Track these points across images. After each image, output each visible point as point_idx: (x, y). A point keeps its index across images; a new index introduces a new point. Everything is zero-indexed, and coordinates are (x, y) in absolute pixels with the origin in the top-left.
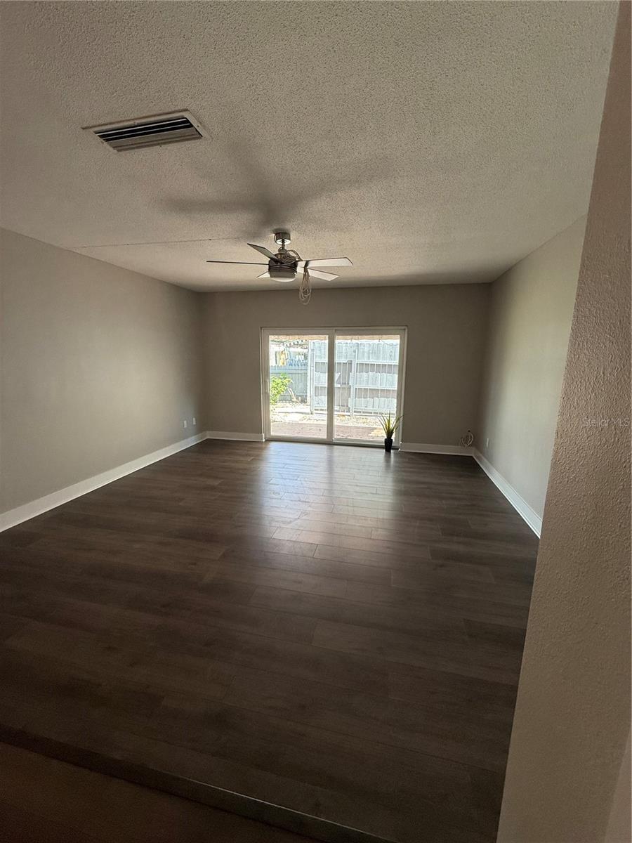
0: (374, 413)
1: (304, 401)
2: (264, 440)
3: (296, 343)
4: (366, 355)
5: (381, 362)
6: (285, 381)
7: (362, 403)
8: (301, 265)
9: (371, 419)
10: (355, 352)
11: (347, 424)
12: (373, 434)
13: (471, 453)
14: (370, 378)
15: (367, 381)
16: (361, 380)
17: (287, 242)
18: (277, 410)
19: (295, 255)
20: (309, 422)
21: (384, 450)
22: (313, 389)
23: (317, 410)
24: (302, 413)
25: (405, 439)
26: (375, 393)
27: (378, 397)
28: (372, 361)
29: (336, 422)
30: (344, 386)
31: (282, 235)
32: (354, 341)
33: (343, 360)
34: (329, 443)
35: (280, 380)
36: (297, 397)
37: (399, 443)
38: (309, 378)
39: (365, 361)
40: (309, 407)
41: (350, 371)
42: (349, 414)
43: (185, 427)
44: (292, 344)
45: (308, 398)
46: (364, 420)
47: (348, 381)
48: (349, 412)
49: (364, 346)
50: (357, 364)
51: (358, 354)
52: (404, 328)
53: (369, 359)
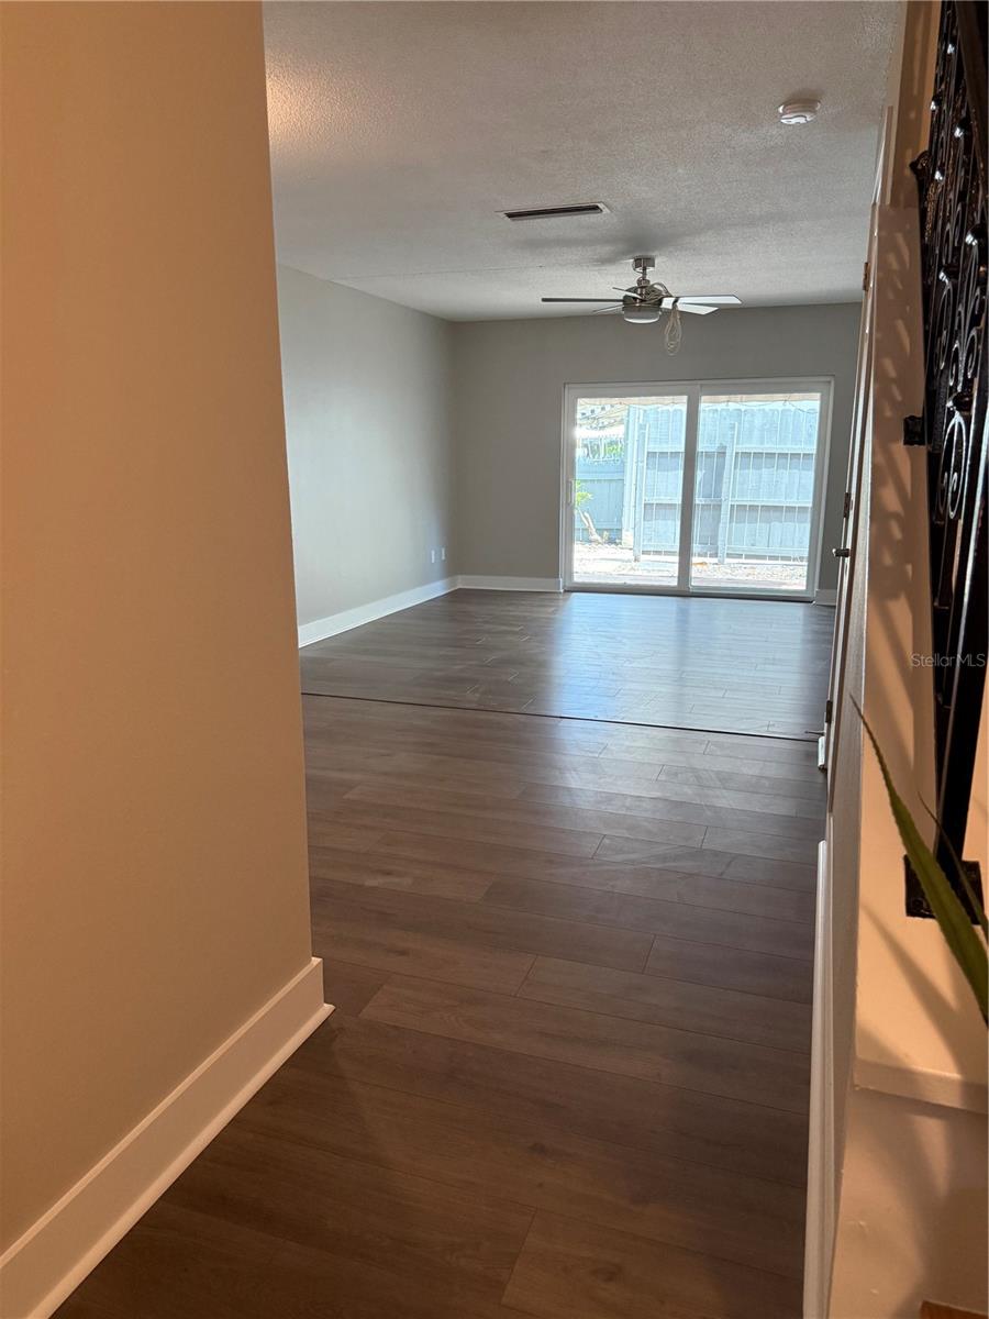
0: (770, 558)
1: (614, 539)
2: (561, 590)
3: (588, 414)
4: (756, 433)
5: (788, 448)
7: (744, 537)
8: (668, 300)
10: (733, 428)
14: (764, 481)
15: (758, 489)
16: (741, 486)
17: (649, 270)
19: (661, 288)
22: (641, 509)
23: (649, 552)
24: (617, 560)
28: (768, 447)
30: (706, 501)
31: (643, 263)
32: (732, 406)
33: (713, 448)
34: (683, 592)
36: (600, 531)
37: (813, 592)
39: (753, 446)
41: (723, 468)
42: (715, 560)
45: (625, 533)
46: (750, 571)
47: (720, 489)
48: (716, 555)
49: (753, 415)
50: (737, 453)
51: (739, 433)
52: (828, 379)
53: (762, 443)
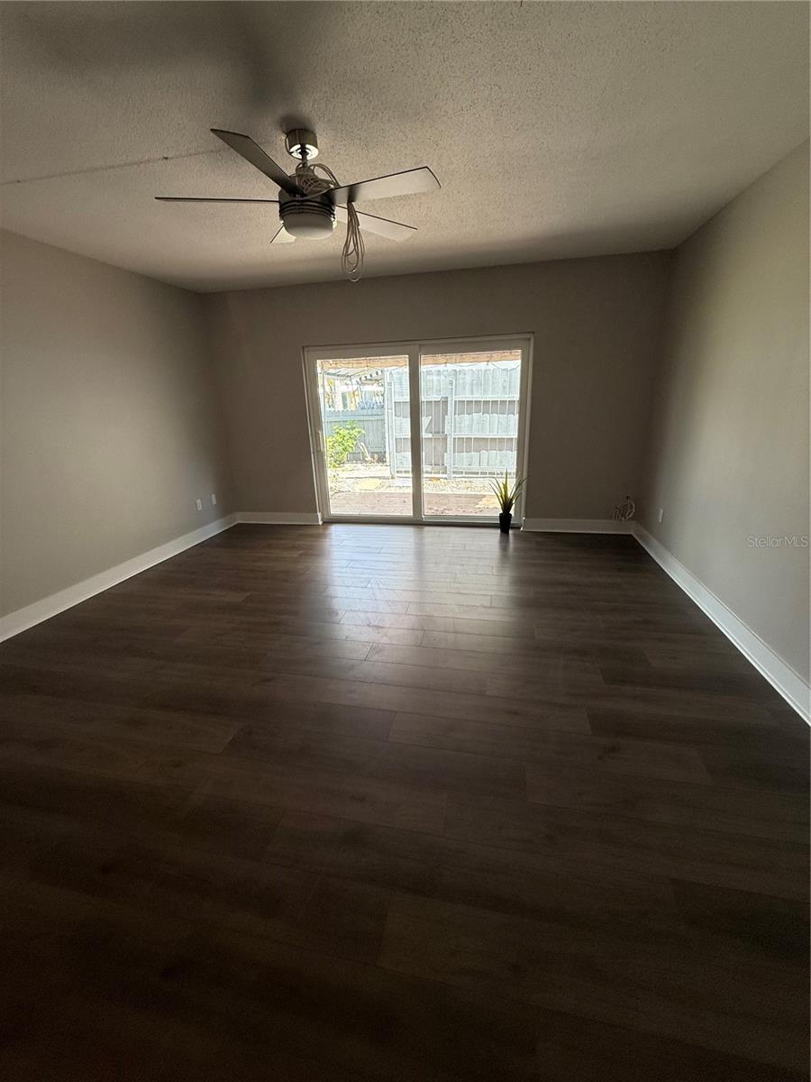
0: (482, 473)
1: (381, 460)
2: (320, 523)
3: (369, 377)
4: (468, 387)
5: (490, 397)
6: (354, 432)
7: (465, 460)
8: (341, 196)
9: (478, 482)
10: (451, 384)
11: (444, 492)
12: (481, 504)
13: (630, 529)
14: (475, 422)
15: (471, 426)
16: (462, 426)
17: (311, 151)
18: (343, 475)
19: (327, 177)
20: (388, 491)
21: (499, 531)
22: (393, 442)
23: (401, 472)
24: (380, 478)
25: (530, 512)
26: (482, 444)
27: (486, 450)
28: (477, 396)
29: (428, 488)
30: (437, 436)
31: (299, 133)
32: (450, 367)
33: (435, 397)
34: (417, 522)
35: (347, 432)
36: (372, 454)
37: (520, 518)
38: (386, 426)
39: (467, 397)
40: (388, 468)
41: (445, 412)
42: (446, 476)
43: (200, 508)
44: (363, 378)
45: (387, 455)
46: (468, 484)
47: (443, 427)
48: (445, 473)
49: (465, 374)
50: (455, 402)
51: (456, 386)
52: (528, 336)
53: (472, 394)
